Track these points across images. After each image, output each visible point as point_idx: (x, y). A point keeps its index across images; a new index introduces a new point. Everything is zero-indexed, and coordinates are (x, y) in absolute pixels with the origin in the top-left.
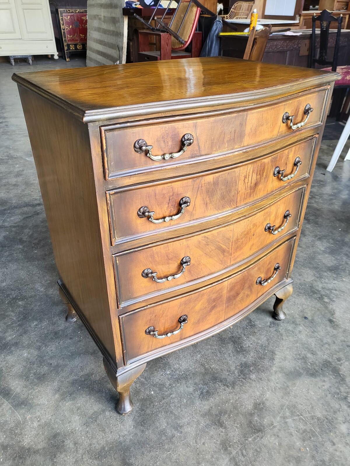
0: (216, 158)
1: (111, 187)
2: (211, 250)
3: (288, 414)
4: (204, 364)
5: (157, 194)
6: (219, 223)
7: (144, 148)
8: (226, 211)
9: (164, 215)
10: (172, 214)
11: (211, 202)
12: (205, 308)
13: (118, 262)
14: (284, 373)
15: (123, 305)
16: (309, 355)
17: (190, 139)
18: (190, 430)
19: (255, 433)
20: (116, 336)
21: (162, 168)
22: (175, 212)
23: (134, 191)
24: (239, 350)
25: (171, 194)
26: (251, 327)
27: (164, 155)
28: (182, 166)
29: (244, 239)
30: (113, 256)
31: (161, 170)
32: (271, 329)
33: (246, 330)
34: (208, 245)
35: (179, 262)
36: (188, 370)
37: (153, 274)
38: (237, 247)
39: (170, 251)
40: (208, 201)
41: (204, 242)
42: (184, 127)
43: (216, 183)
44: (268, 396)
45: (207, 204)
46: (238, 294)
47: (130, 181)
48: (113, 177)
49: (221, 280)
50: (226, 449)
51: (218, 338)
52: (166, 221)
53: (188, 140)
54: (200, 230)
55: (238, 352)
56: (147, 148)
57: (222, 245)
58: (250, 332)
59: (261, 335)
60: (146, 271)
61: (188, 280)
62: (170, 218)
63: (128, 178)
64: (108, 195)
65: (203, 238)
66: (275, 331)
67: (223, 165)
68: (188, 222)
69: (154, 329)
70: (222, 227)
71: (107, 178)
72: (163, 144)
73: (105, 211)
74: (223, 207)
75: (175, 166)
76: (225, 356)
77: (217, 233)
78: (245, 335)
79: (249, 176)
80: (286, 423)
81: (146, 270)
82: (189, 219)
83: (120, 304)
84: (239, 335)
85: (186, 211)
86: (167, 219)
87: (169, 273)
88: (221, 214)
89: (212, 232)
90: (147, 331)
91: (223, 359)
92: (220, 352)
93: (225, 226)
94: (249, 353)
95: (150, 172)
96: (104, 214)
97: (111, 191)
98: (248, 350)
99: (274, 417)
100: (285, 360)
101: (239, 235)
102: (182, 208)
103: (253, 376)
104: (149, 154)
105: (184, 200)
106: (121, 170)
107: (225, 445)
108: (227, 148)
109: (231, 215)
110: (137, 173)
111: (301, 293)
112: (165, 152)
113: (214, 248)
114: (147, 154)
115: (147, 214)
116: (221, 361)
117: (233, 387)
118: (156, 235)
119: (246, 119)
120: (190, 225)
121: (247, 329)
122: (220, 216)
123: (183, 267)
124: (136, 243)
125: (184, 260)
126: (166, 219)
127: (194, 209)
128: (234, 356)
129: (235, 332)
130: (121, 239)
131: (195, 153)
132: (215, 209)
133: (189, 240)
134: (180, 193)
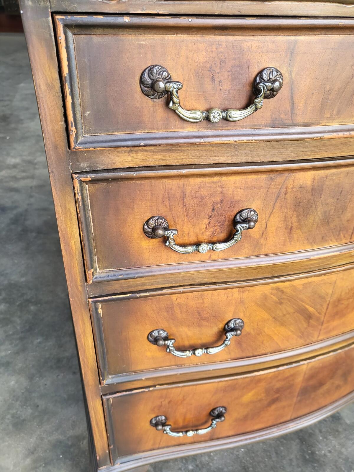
0: (326, 136)
1: (84, 165)
2: (285, 313)
5: (187, 195)
6: (310, 268)
7: (162, 85)
8: (328, 248)
9: (200, 239)
10: (215, 239)
11: (300, 227)
12: (260, 400)
13: (100, 311)
15: (109, 380)
17: (275, 81)
20: (97, 424)
21: (203, 140)
22: (223, 235)
23: (138, 182)
24: (308, 457)
25: (218, 199)
27: (208, 111)
28: (249, 143)
29: (351, 300)
30: (90, 300)
31: (200, 144)
34: (281, 303)
35: (221, 326)
37: (166, 342)
38: (337, 313)
39: (206, 305)
40: (295, 224)
41: (274, 298)
42: (265, 50)
43: (317, 190)
45: (291, 229)
46: (321, 384)
47: (130, 159)
48: (86, 146)
49: (296, 362)
52: (200, 250)
53: (269, 81)
54: (270, 275)
56: (167, 85)
57: (307, 307)
59: (347, 438)
60: (155, 334)
61: (233, 356)
62: (210, 246)
63: (125, 152)
64: (76, 182)
65: (274, 292)
67: (340, 155)
68: (246, 258)
69: (166, 419)
70: (315, 276)
71: (73, 145)
72: (208, 86)
74: (324, 239)
75: (231, 140)
77: (303, 285)
78: (320, 431)
81: (156, 332)
82: (251, 253)
83: (103, 380)
85: (246, 237)
86: (204, 247)
87: (199, 342)
88: (316, 253)
89: (292, 283)
90: (154, 422)
92: (277, 453)
93: (320, 275)
95: (174, 145)
96: (68, 221)
97: (84, 175)
98: (324, 462)
101: (343, 293)
102: (237, 231)
104: (173, 103)
105: (244, 214)
106: (108, 131)
109: (335, 256)
110: (142, 143)
112: (213, 105)
113: (291, 310)
114: (169, 103)
115: (160, 232)
118: (179, 273)
120: (250, 265)
122: (314, 255)
123: (227, 338)
124: (137, 284)
125: (232, 325)
126: (200, 248)
127: (264, 235)
128: (298, 466)
130: (107, 272)
131: (283, 116)
132: (306, 242)
133: (246, 291)
134: (236, 199)
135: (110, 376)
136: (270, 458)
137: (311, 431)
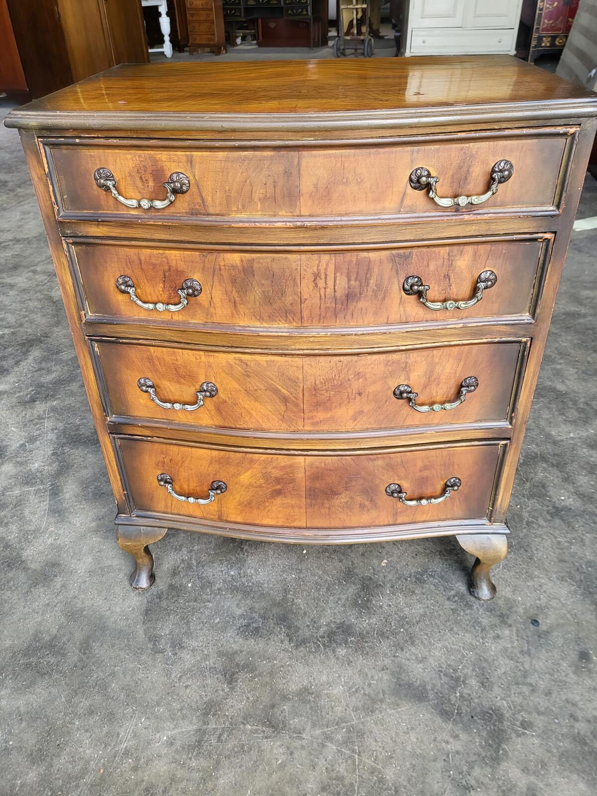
0: (234, 224)
1: (68, 232)
2: (255, 388)
3: (339, 737)
4: (289, 591)
5: (143, 262)
6: (267, 345)
8: (278, 328)
11: (243, 303)
12: (260, 486)
13: (96, 349)
14: (398, 679)
15: (112, 418)
16: (473, 682)
18: (188, 658)
19: (264, 724)
23: (106, 248)
24: (360, 602)
25: (167, 268)
26: (416, 582)
29: (332, 393)
30: (87, 337)
32: (447, 603)
33: (402, 582)
34: (248, 376)
36: (259, 585)
38: (318, 404)
39: (180, 363)
40: (237, 299)
41: (240, 368)
42: (171, 160)
43: (248, 270)
44: (335, 692)
45: (235, 303)
46: (334, 492)
47: (98, 230)
50: (206, 714)
51: (346, 568)
52: (158, 309)
54: (229, 345)
55: (355, 604)
56: (106, 182)
57: (279, 387)
58: (406, 587)
59: (419, 601)
61: (216, 423)
62: (164, 306)
63: (95, 225)
64: (64, 242)
65: (237, 362)
66: (452, 609)
68: (202, 323)
69: (171, 479)
71: (57, 217)
72: (139, 183)
73: (64, 267)
74: (271, 319)
75: (160, 222)
76: (331, 598)
77: (267, 361)
78: (392, 587)
79: (326, 275)
80: (323, 746)
81: (143, 379)
82: (204, 320)
84: (383, 581)
85: (197, 303)
86: (160, 306)
89: (252, 356)
90: (160, 478)
91: (323, 601)
94: (372, 616)
97: (69, 239)
99: (314, 725)
100: (420, 662)
101: (318, 382)
103: (342, 651)
104: (114, 194)
105: (188, 283)
106: (80, 209)
107: (210, 709)
108: (262, 211)
111: (571, 578)
112: (145, 196)
113: (261, 386)
116: (316, 601)
117: (297, 647)
119: (299, 164)
120: (206, 330)
121: (407, 580)
125: (205, 387)
126: (157, 306)
127: (212, 305)
128: (344, 606)
129: (381, 575)
130: (95, 316)
131: (197, 207)
132: (253, 318)
133: (211, 356)
134: (180, 269)
135: (114, 416)
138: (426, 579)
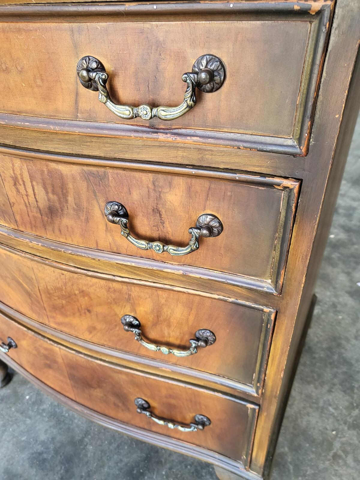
2: (5, 275)
24: (135, 472)
55: (130, 473)
91: (108, 457)
109: (13, 238)
121: (186, 467)
136: (110, 444)
137: (163, 461)
138: (204, 474)
